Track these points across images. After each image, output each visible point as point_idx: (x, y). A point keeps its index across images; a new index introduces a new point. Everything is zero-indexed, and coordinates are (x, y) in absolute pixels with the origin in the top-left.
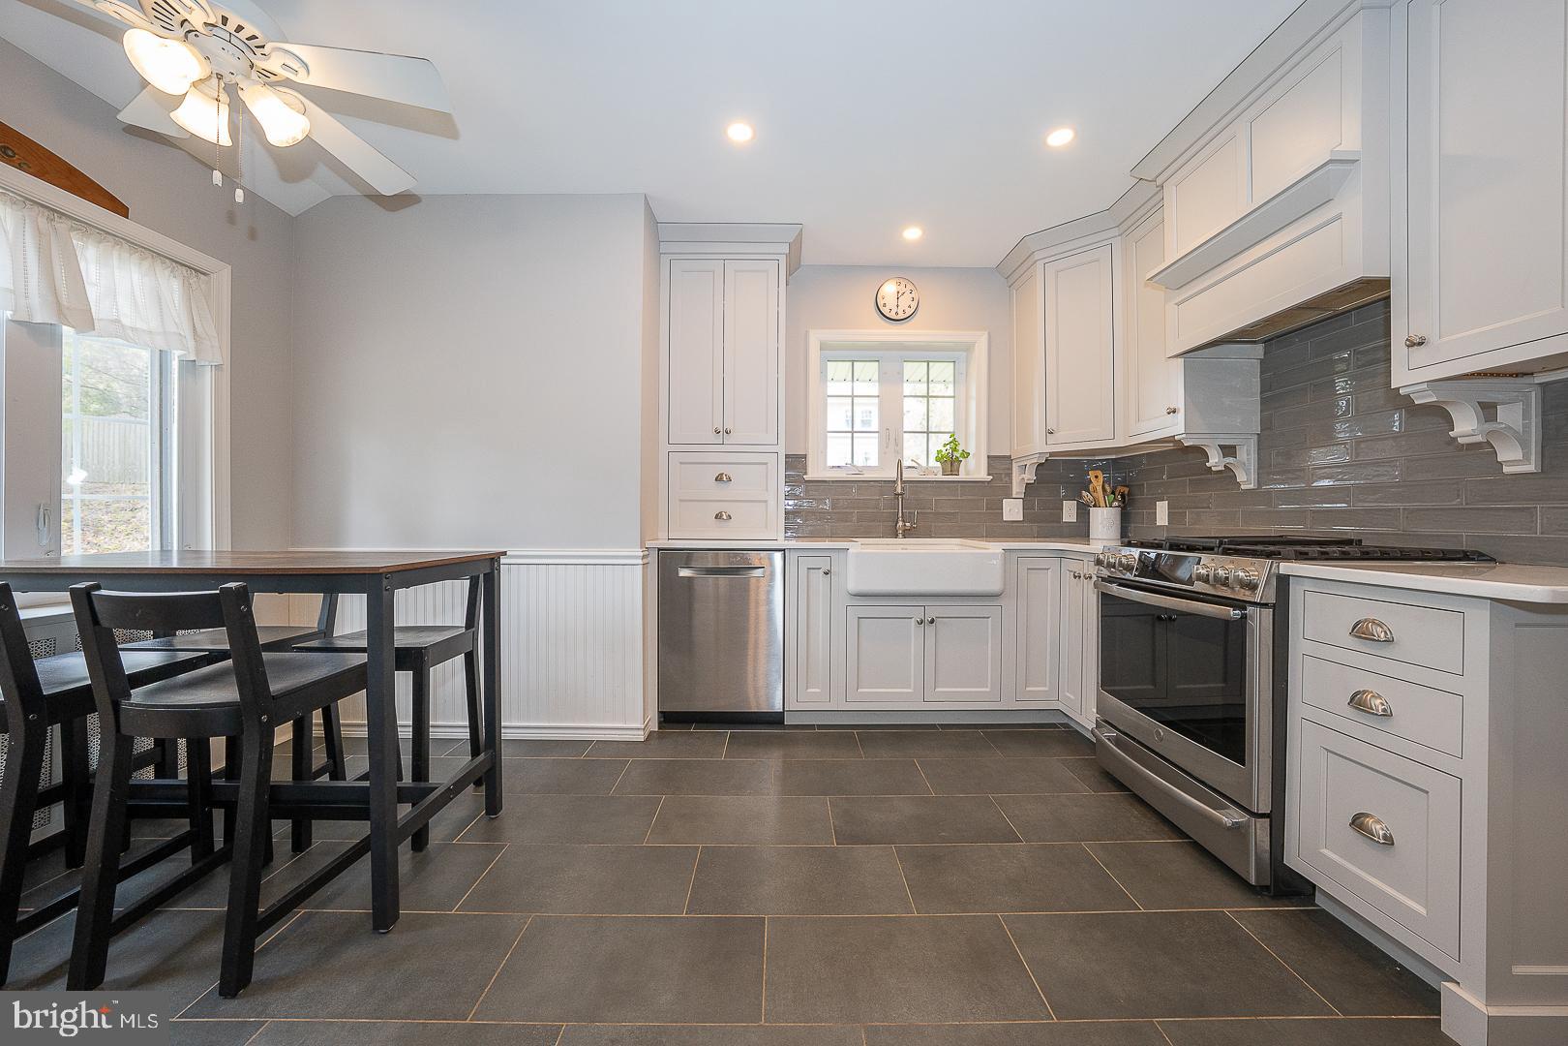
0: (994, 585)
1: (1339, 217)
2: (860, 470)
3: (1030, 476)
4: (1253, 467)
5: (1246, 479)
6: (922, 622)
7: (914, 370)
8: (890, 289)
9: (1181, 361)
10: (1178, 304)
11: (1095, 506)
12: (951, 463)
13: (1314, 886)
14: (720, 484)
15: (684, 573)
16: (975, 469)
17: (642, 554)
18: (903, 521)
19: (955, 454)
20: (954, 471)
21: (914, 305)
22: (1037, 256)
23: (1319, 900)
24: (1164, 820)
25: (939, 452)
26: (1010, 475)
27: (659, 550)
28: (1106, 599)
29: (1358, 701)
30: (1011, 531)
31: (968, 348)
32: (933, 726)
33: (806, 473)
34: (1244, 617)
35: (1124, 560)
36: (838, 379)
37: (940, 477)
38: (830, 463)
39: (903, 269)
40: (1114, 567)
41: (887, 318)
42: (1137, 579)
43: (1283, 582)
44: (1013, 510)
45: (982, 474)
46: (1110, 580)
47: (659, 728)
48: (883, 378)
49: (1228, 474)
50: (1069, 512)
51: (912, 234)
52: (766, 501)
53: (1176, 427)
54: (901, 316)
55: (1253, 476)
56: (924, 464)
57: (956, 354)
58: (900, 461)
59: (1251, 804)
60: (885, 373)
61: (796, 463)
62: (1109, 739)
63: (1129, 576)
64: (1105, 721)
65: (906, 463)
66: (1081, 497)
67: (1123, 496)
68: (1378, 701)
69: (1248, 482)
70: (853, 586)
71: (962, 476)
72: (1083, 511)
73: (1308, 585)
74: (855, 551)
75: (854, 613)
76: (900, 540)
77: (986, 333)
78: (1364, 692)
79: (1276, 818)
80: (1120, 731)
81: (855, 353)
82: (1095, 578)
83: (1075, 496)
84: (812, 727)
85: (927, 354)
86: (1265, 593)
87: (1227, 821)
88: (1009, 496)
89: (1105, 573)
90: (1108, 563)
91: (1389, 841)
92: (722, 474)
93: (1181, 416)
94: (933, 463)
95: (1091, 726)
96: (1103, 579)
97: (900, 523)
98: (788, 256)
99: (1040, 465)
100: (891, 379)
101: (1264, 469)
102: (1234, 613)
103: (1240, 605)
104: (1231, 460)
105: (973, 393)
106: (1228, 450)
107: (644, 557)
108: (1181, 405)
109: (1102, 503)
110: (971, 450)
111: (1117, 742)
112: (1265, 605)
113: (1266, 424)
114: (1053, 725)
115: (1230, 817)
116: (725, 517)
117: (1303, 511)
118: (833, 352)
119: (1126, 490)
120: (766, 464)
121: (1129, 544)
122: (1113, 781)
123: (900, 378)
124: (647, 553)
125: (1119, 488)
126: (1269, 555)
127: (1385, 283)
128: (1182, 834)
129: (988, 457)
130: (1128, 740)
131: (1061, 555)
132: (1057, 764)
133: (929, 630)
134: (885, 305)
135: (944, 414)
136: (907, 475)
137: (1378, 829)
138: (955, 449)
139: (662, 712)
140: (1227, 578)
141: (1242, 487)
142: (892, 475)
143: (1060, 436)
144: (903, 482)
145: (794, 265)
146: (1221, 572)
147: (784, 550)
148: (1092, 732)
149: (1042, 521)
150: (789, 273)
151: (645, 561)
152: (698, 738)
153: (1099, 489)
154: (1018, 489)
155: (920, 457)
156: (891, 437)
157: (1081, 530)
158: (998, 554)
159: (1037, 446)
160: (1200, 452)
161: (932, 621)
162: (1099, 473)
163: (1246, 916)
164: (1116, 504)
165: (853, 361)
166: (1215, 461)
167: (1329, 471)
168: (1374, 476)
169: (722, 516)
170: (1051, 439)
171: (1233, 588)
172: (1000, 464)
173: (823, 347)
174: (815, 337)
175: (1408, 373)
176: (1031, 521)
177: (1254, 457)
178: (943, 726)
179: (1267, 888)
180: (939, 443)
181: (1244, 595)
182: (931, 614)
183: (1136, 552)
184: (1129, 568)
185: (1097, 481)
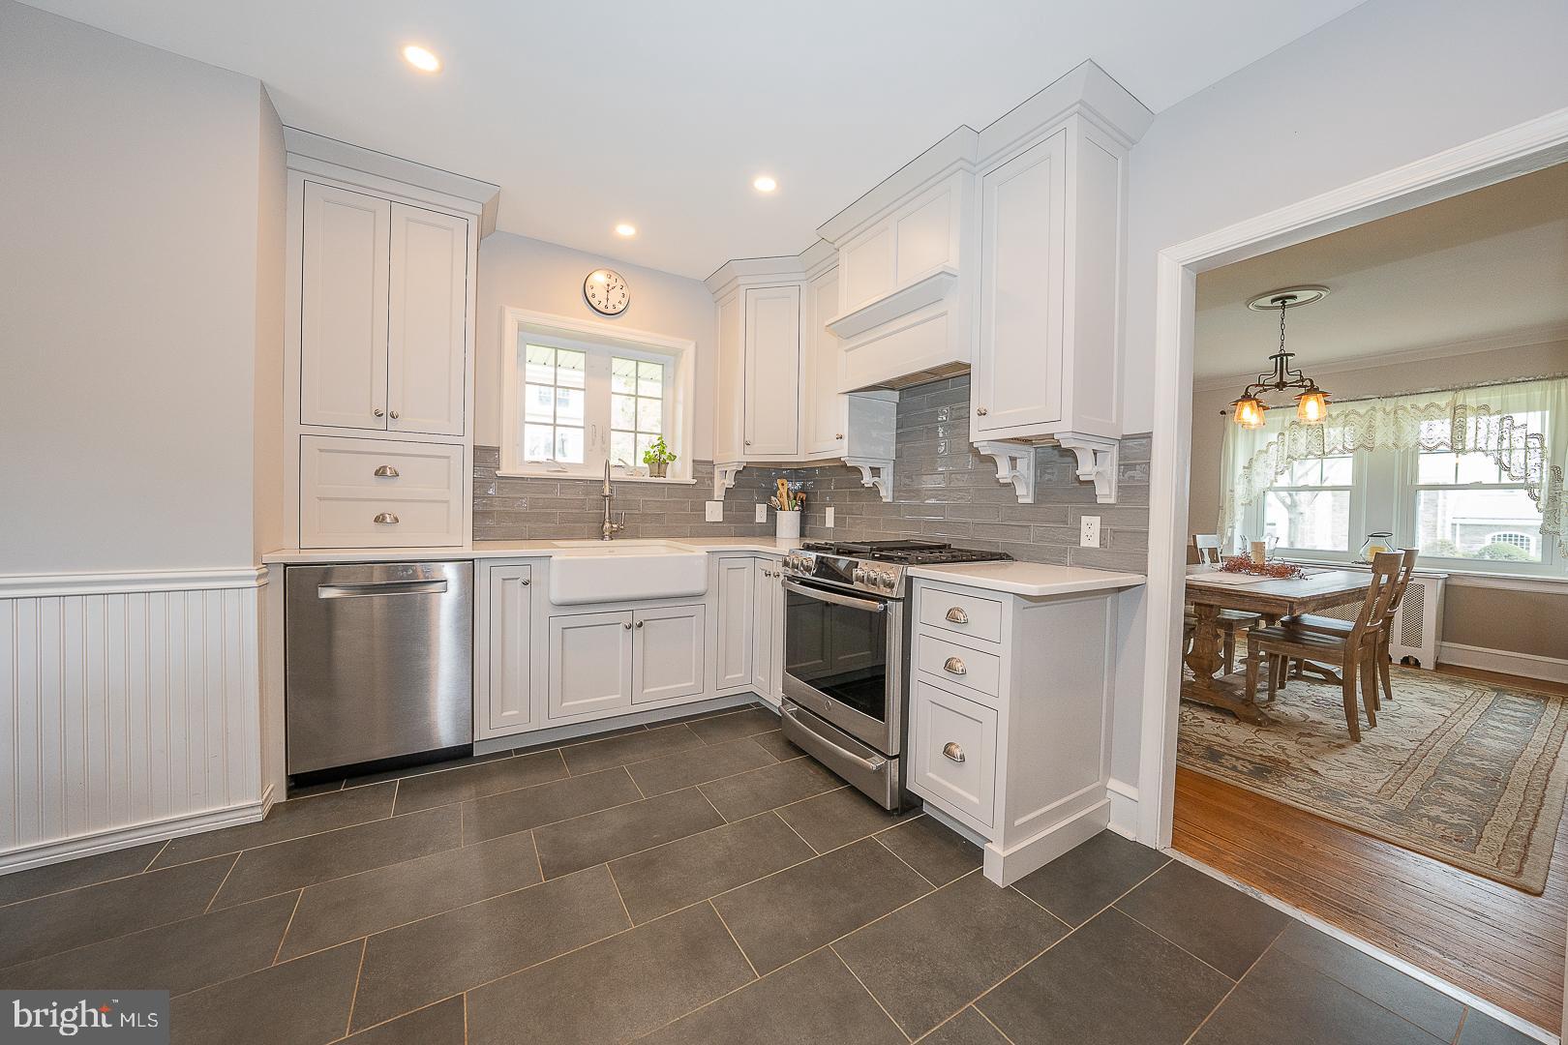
0: (699, 587)
1: (945, 314)
2: (563, 467)
3: (730, 482)
4: (890, 484)
5: (886, 494)
6: (628, 628)
7: (622, 367)
8: (599, 279)
9: (847, 397)
10: (847, 351)
11: (781, 509)
12: (658, 464)
13: (922, 800)
14: (380, 479)
15: (326, 593)
16: (681, 472)
17: (257, 573)
18: (610, 523)
19: (663, 456)
20: (661, 473)
21: (624, 301)
22: (740, 281)
23: (926, 809)
24: (832, 774)
25: (647, 453)
26: (712, 479)
27: (286, 565)
28: (791, 595)
29: (949, 666)
30: (713, 531)
31: (677, 353)
32: (641, 727)
33: (499, 468)
34: (886, 608)
35: (805, 563)
36: (538, 362)
37: (647, 478)
38: (528, 457)
39: (614, 261)
40: (797, 568)
41: (594, 308)
42: (814, 578)
43: (909, 580)
44: (714, 512)
45: (687, 478)
46: (792, 579)
47: (288, 798)
48: (589, 370)
49: (874, 491)
50: (761, 514)
51: (625, 230)
52: (447, 502)
53: (842, 451)
54: (610, 310)
55: (890, 493)
56: (633, 465)
57: (665, 358)
58: (607, 462)
59: (887, 750)
60: (592, 367)
61: (485, 456)
62: (792, 714)
63: (808, 576)
64: (789, 699)
65: (612, 463)
66: (770, 501)
67: (802, 501)
68: (959, 664)
69: (886, 497)
70: (556, 596)
71: (669, 479)
72: (772, 512)
73: (923, 584)
74: (559, 558)
75: (557, 625)
76: (607, 542)
77: (694, 344)
78: (953, 658)
79: (902, 757)
80: (800, 705)
81: (559, 340)
82: (782, 577)
83: (766, 500)
84: (508, 753)
85: (638, 353)
86: (899, 591)
87: (873, 766)
88: (711, 499)
89: (790, 572)
90: (793, 564)
91: (962, 757)
92: (385, 467)
93: (845, 441)
94: (640, 463)
95: (779, 704)
96: (789, 579)
97: (607, 525)
98: (481, 219)
99: (738, 472)
100: (598, 373)
101: (897, 489)
102: (879, 606)
103: (883, 599)
104: (876, 479)
105: (681, 397)
106: (875, 471)
107: (259, 577)
108: (845, 433)
109: (787, 507)
110: (678, 453)
111: (798, 715)
112: (899, 600)
113: (899, 454)
114: (748, 706)
115: (874, 763)
116: (388, 520)
117: (919, 521)
118: (531, 334)
119: (804, 496)
120: (448, 457)
121: (808, 548)
122: (795, 748)
123: (608, 373)
124: (265, 570)
125: (799, 494)
126: (901, 560)
127: (968, 367)
128: (845, 782)
129: (694, 461)
130: (806, 713)
131: (755, 555)
132: (753, 743)
133: (638, 633)
134: (594, 296)
135: (651, 417)
136: (615, 475)
137: (958, 752)
138: (662, 452)
139: (292, 776)
140: (875, 579)
141: (884, 500)
142: (600, 475)
143: (754, 449)
144: (610, 482)
145: (487, 230)
146: (872, 575)
147: (473, 560)
148: (779, 708)
149: (739, 524)
150: (480, 238)
151: (262, 581)
152: (353, 798)
153: (785, 495)
154: (719, 493)
155: (627, 456)
156: (598, 433)
157: (770, 531)
158: (701, 557)
159: (736, 457)
160: (856, 470)
161: (641, 625)
162: (785, 481)
163: (884, 834)
164: (797, 508)
165: (556, 349)
166: (867, 480)
167: (935, 493)
168: (959, 499)
169: (384, 519)
170: (748, 450)
171: (879, 587)
172: (703, 469)
173: (522, 327)
174: (512, 318)
175: (980, 433)
176: (730, 522)
177: (891, 478)
178: (650, 725)
179: (897, 809)
180: (646, 443)
181: (885, 592)
182: (639, 618)
183: (813, 555)
184: (808, 569)
185: (784, 487)
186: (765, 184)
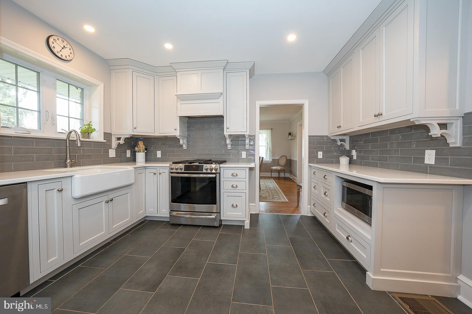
2: (29, 131)
3: (122, 142)
4: (186, 144)
6: (107, 202)
9: (179, 118)
10: (181, 104)
11: (139, 152)
12: (87, 132)
18: (70, 159)
20: (88, 137)
21: (71, 56)
22: (130, 67)
26: (111, 141)
30: (112, 161)
37: (81, 139)
40: (177, 169)
41: (55, 55)
43: (220, 168)
44: (112, 153)
45: (101, 139)
50: (128, 154)
51: (89, 29)
53: (176, 133)
54: (64, 58)
55: (186, 147)
59: (217, 211)
64: (173, 211)
66: (134, 149)
71: (92, 139)
72: (134, 153)
74: (78, 176)
77: (103, 83)
78: (233, 185)
83: (132, 149)
88: (111, 148)
93: (178, 131)
97: (68, 161)
99: (128, 138)
101: (188, 145)
103: (215, 173)
109: (141, 151)
110: (97, 129)
113: (189, 135)
115: (214, 216)
122: (176, 225)
127: (222, 117)
129: (104, 133)
131: (146, 168)
133: (110, 204)
134: (54, 47)
138: (89, 128)
143: (138, 129)
144: (70, 141)
149: (120, 159)
153: (141, 147)
154: (114, 146)
156: (50, 116)
159: (128, 131)
161: (112, 200)
162: (142, 142)
164: (145, 151)
166: (182, 142)
170: (135, 130)
172: (108, 136)
176: (118, 157)
179: (219, 225)
182: (111, 197)
185: (141, 144)
186: (169, 46)
